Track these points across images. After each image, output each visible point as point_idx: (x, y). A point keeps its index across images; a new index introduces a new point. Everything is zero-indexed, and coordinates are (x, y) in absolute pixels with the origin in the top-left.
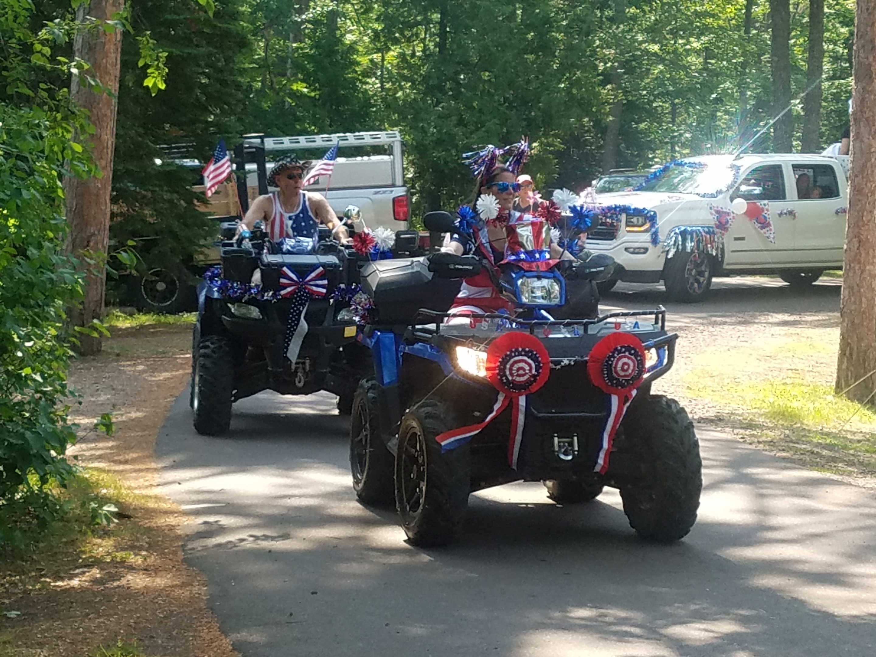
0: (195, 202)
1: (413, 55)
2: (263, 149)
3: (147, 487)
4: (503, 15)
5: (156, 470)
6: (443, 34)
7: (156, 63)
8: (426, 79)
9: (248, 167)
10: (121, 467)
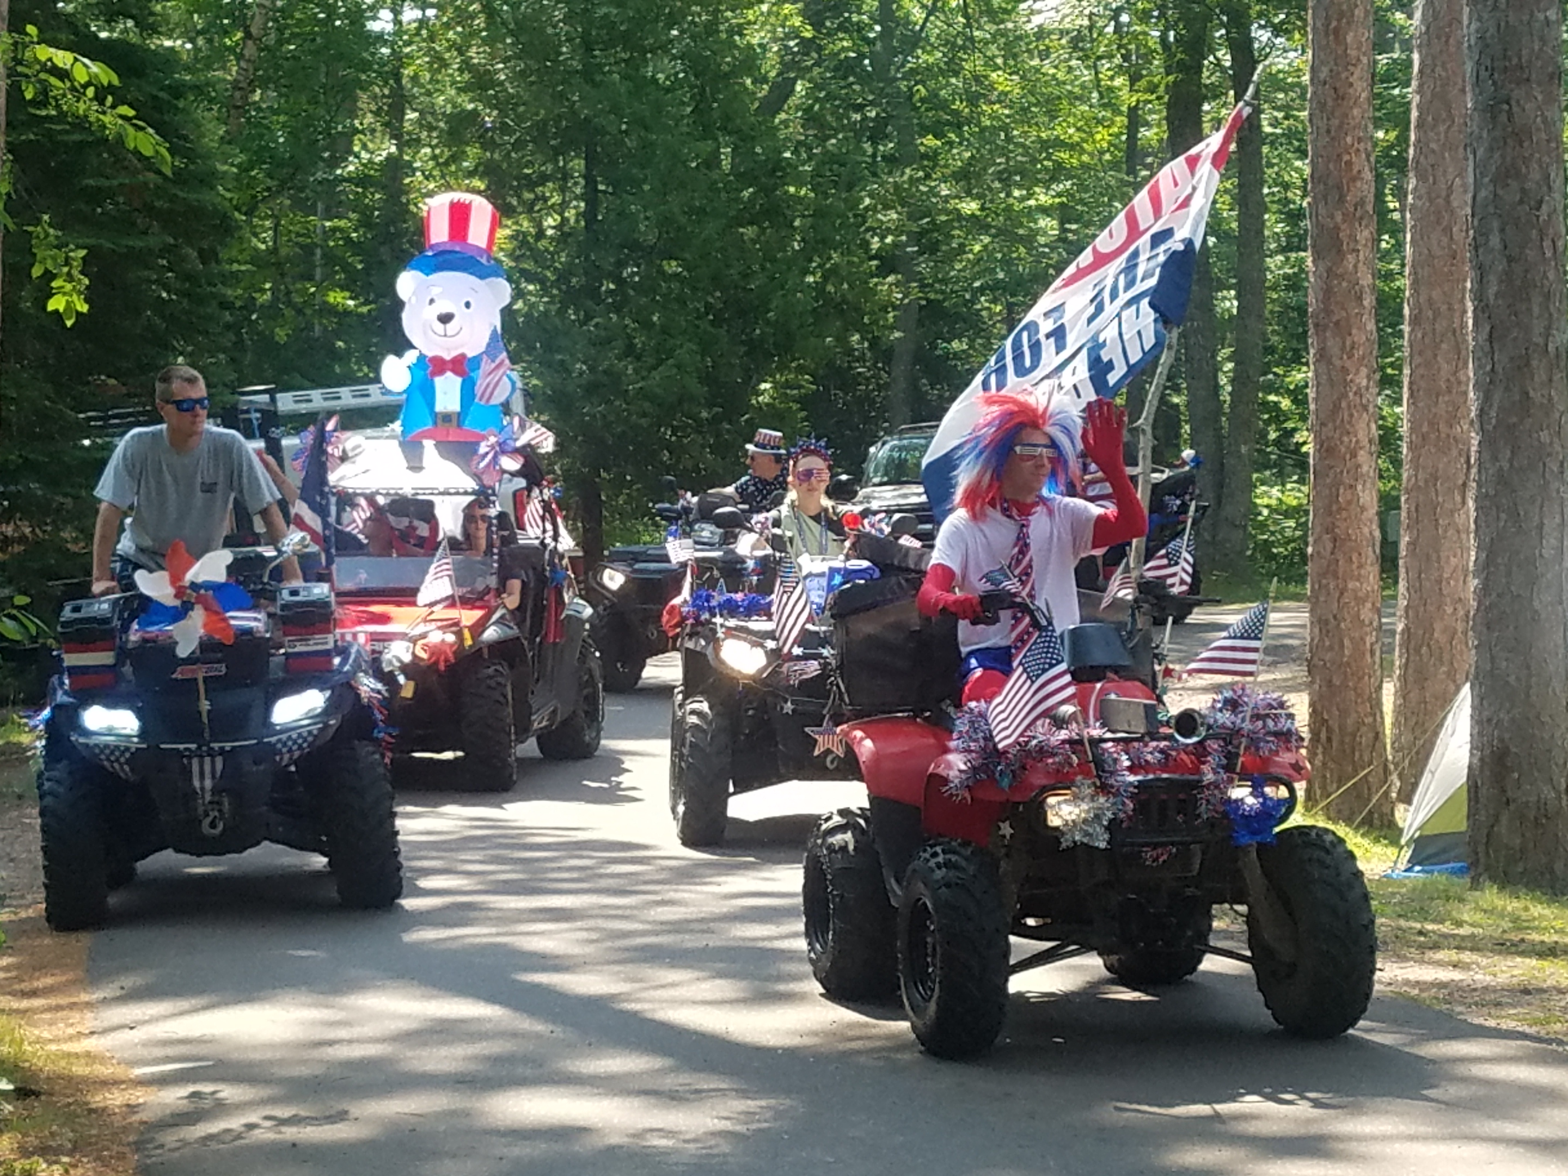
1: (540, 234)
2: (275, 413)
3: (70, 1038)
4: (697, 156)
5: (89, 1005)
6: (591, 196)
7: (65, 269)
8: (563, 276)
10: (25, 1004)
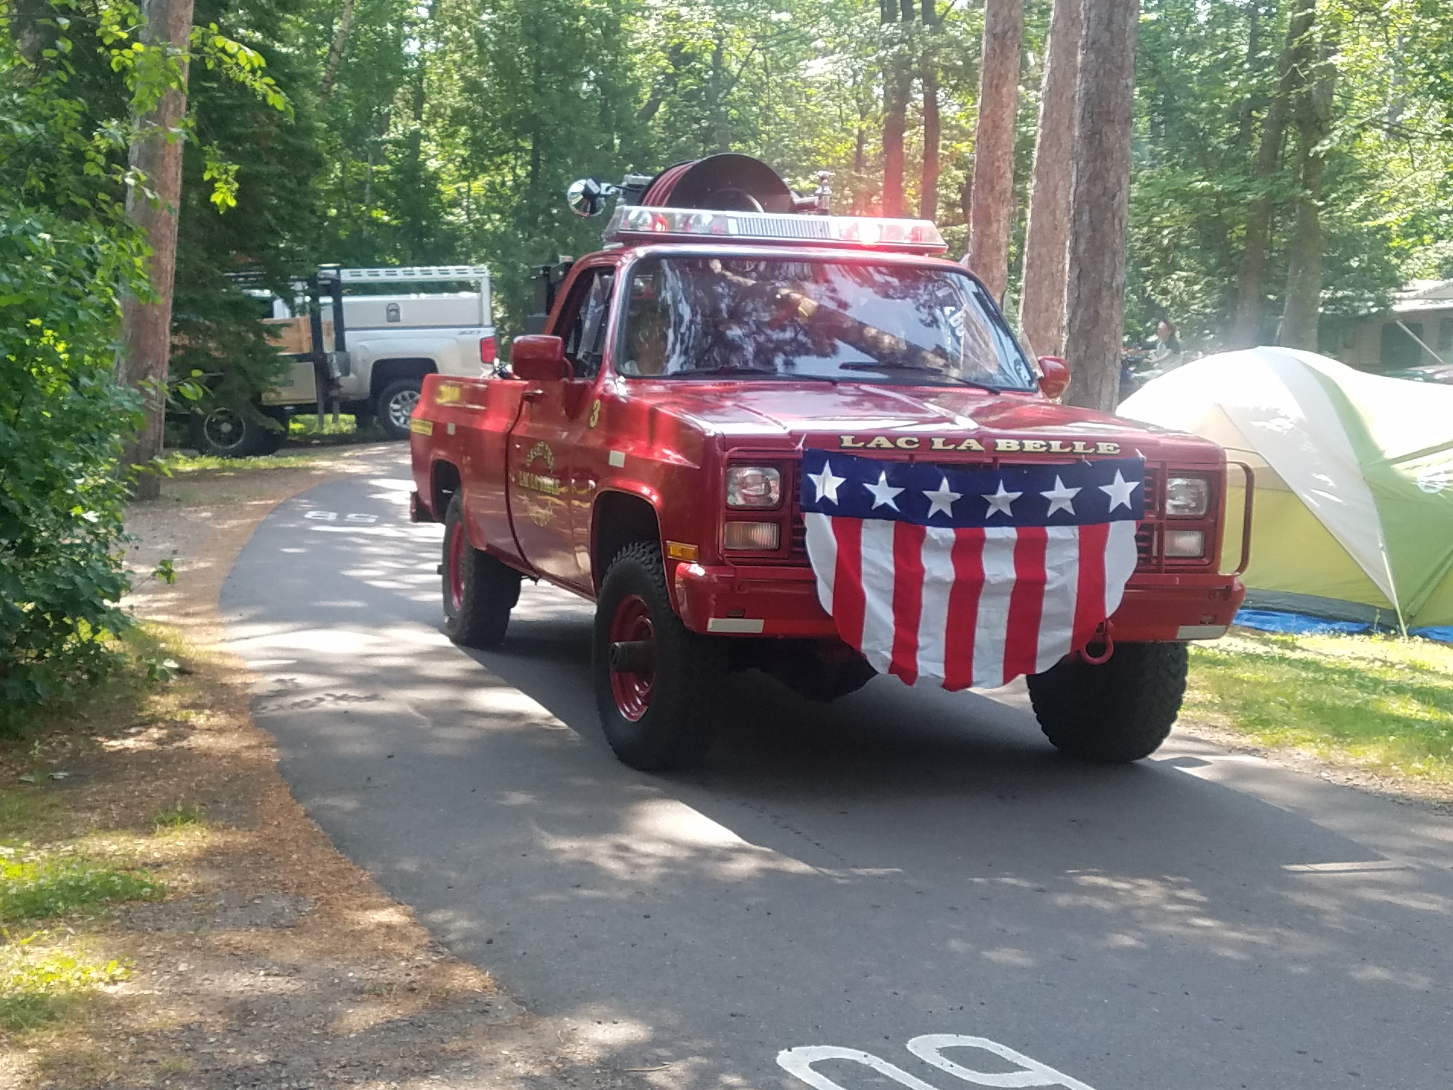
0: (265, 335)
1: (503, 184)
2: (339, 281)
4: (601, 142)
6: (535, 163)
7: (224, 177)
8: (517, 211)
9: (322, 300)
